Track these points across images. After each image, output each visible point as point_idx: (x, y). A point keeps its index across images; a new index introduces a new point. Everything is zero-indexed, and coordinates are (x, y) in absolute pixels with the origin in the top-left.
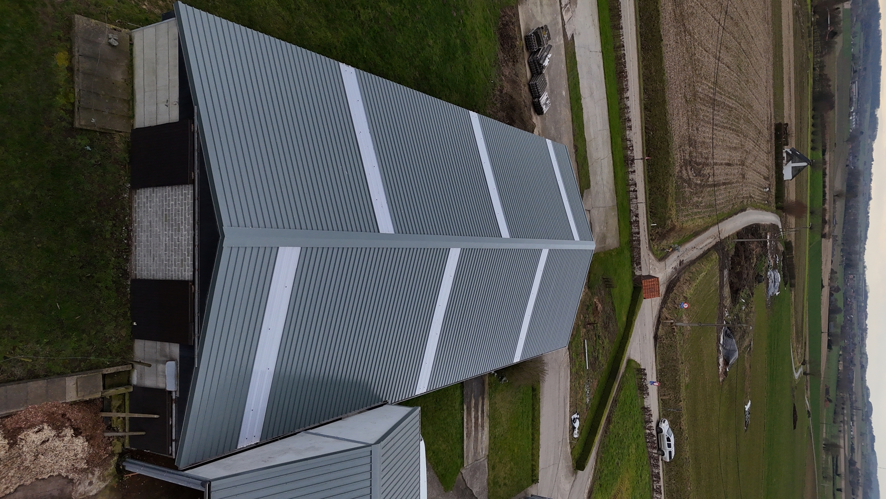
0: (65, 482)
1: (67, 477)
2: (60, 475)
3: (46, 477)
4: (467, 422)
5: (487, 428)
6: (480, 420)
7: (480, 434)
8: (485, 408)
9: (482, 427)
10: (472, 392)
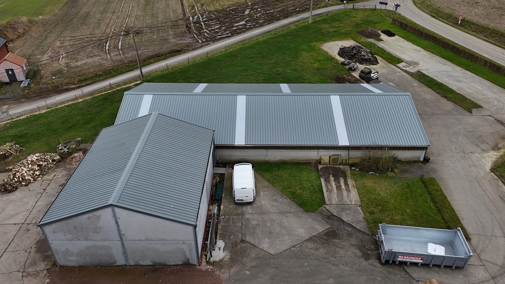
4: (326, 185)
5: (356, 192)
6: (343, 187)
7: (345, 193)
8: (348, 182)
9: (348, 190)
10: (330, 174)
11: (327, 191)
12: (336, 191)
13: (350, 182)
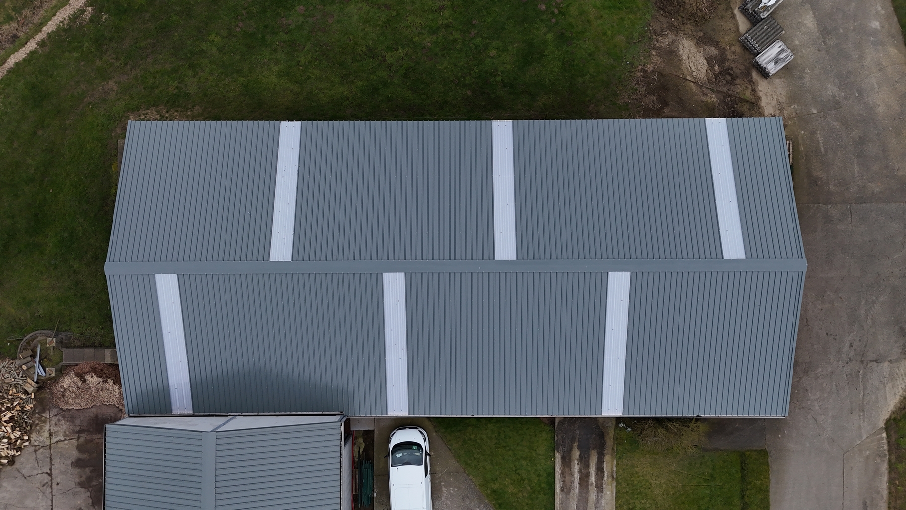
0: (118, 410)
1: (119, 407)
2: (115, 405)
3: (107, 404)
4: (562, 473)
5: (612, 492)
6: (593, 478)
7: (593, 496)
8: (605, 465)
9: (600, 488)
10: (573, 440)
11: (562, 490)
12: (577, 490)
13: (609, 465)
